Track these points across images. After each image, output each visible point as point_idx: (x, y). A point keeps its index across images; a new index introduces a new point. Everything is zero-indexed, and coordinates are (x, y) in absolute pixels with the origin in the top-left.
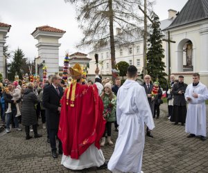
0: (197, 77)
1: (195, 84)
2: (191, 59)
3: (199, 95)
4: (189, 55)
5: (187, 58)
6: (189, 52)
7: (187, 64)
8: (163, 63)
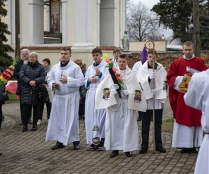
0: (68, 52)
1: (64, 64)
2: (58, 21)
3: (69, 79)
4: (55, 13)
5: (51, 17)
6: (55, 7)
7: (51, 29)
8: (5, 26)
